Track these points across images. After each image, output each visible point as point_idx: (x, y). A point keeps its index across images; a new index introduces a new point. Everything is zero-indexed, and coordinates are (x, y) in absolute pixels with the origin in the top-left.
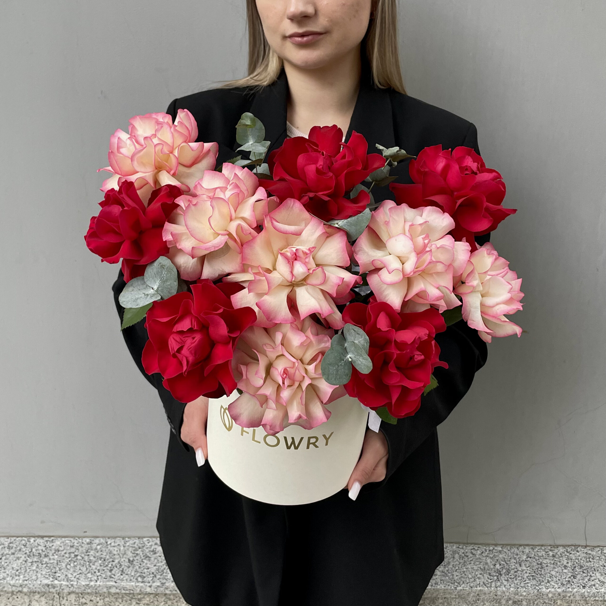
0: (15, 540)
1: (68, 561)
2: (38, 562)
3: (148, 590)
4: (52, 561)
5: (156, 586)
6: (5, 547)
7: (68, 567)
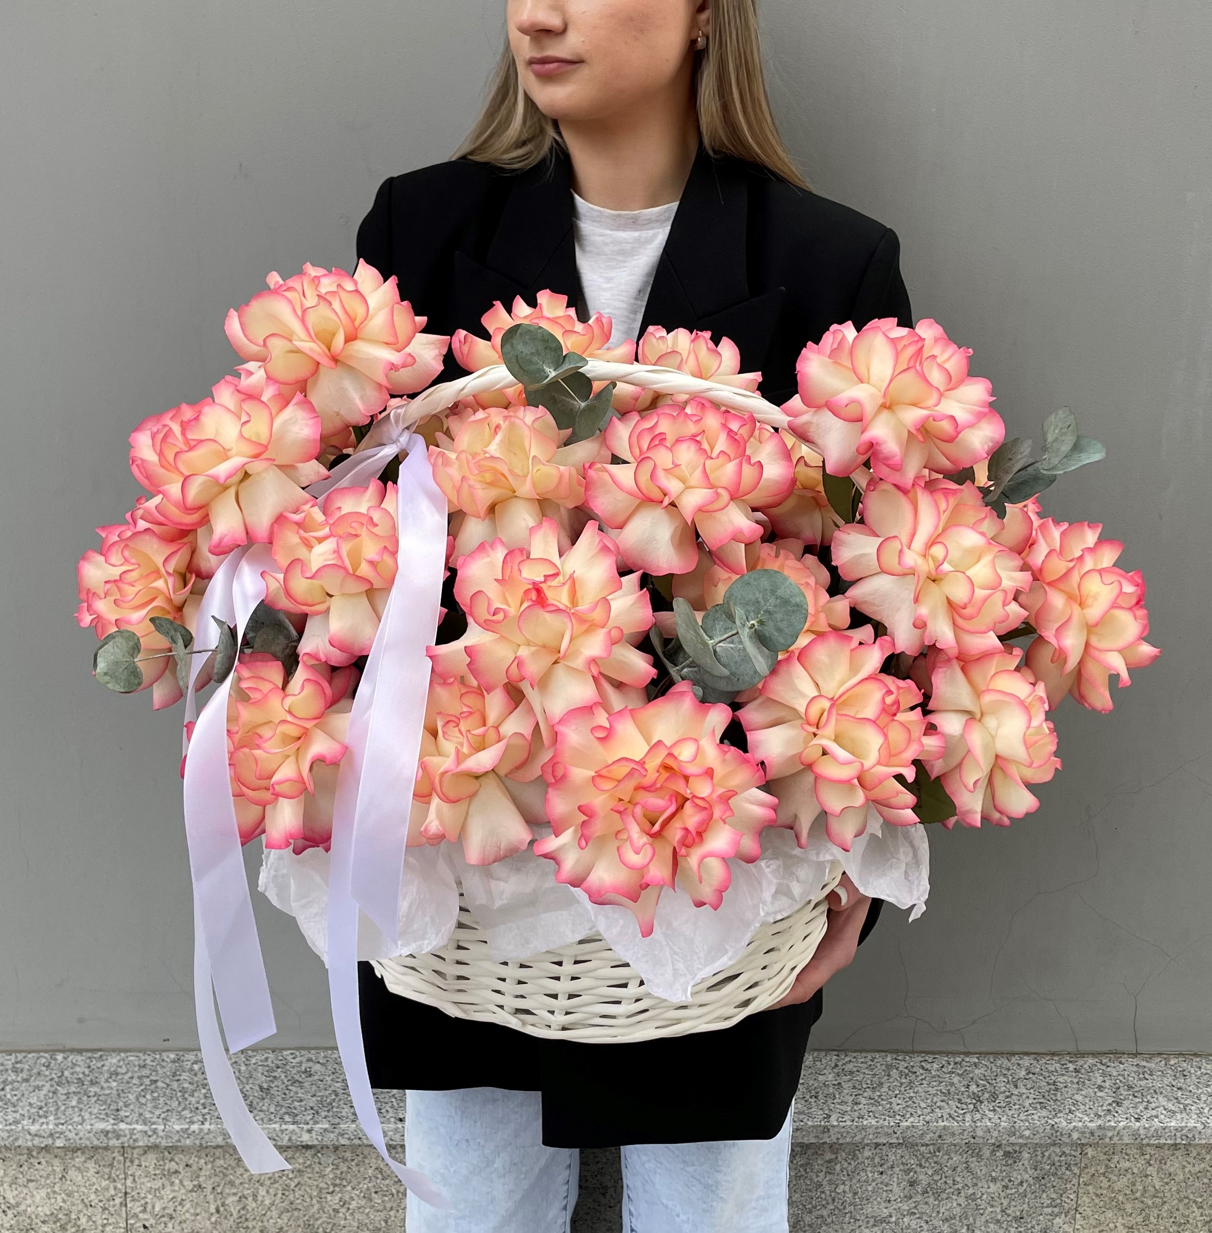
0: (25, 1057)
1: (139, 1090)
2: (79, 1093)
3: (306, 1138)
4: (107, 1092)
5: (322, 1131)
6: (7, 1070)
7: (143, 1100)
